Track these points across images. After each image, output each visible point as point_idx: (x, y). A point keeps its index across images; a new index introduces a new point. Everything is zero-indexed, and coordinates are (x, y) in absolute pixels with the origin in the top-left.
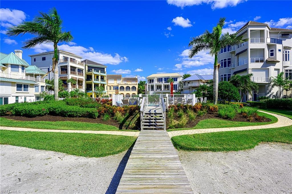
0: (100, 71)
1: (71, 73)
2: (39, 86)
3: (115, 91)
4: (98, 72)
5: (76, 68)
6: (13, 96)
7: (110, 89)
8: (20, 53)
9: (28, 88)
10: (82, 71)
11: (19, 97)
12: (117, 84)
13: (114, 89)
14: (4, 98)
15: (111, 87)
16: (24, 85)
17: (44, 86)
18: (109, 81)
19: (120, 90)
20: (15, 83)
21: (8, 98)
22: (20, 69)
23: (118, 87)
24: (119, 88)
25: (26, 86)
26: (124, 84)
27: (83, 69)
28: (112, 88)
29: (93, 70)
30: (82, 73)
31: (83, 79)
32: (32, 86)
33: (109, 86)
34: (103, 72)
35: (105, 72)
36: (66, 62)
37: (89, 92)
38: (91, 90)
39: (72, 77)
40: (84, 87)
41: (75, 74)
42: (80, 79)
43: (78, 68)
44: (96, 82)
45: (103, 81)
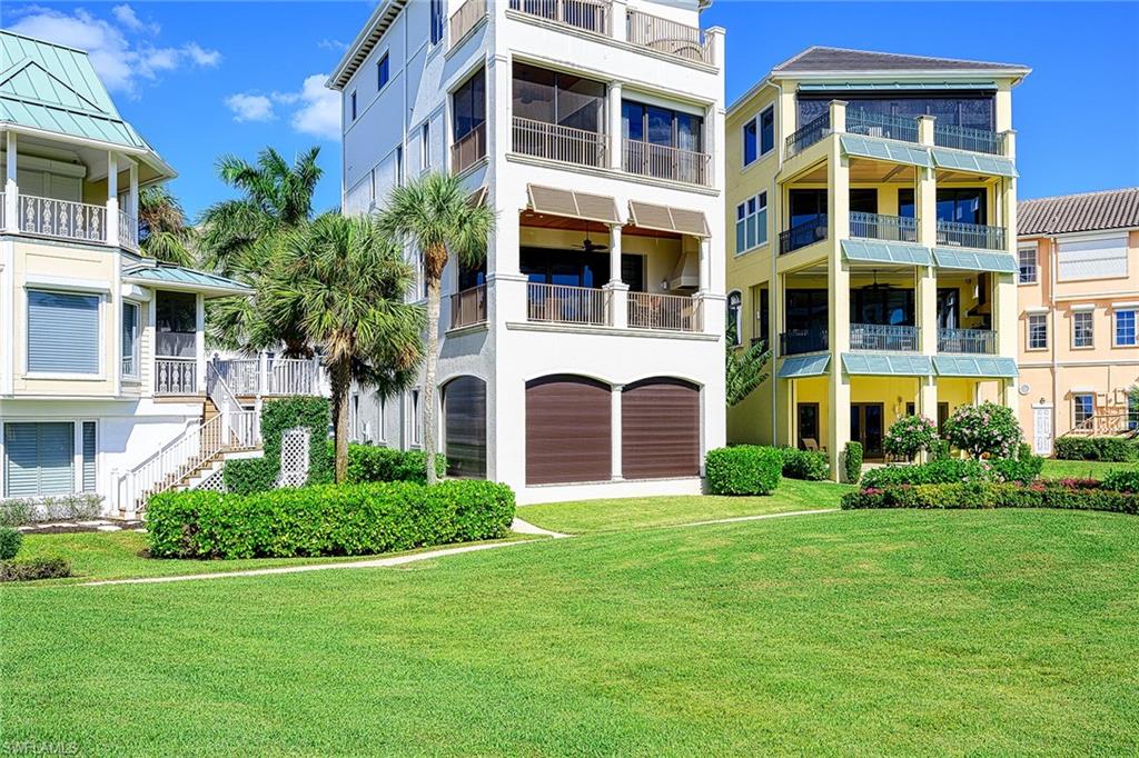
0: (927, 127)
1: (525, 142)
4: (913, 136)
5: (600, 87)
7: (1084, 337)
10: (695, 124)
15: (1089, 315)
18: (1062, 256)
27: (706, 107)
28: (1103, 326)
29: (839, 116)
30: (699, 147)
31: (700, 216)
33: (1063, 304)
34: (976, 136)
35: (1000, 129)
36: (480, 26)
37: (799, 374)
38: (826, 347)
39: (535, 190)
40: (713, 315)
41: (591, 157)
42: (661, 211)
43: (625, 88)
44: (885, 251)
45: (969, 242)
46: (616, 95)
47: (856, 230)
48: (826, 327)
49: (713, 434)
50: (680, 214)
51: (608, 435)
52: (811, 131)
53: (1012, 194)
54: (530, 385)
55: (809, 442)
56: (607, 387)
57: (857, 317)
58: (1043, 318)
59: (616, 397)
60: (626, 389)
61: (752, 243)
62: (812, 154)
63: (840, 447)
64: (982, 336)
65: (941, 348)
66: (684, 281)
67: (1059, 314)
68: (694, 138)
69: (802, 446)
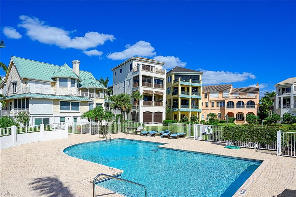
0: (191, 80)
1: (143, 85)
2: (94, 103)
3: (219, 108)
4: (189, 82)
5: (152, 77)
6: (55, 117)
7: (213, 106)
8: (76, 64)
9: (79, 106)
10: (162, 81)
11: (65, 118)
12: (222, 99)
13: (218, 106)
14: (43, 119)
15: (214, 102)
16: (72, 102)
17: (103, 104)
18: (211, 94)
19: (227, 107)
20: (59, 100)
21: (49, 119)
22: (69, 83)
23: (224, 103)
24: (226, 104)
25: (76, 104)
26: (235, 98)
27: (164, 79)
28: (216, 104)
29: (180, 79)
30: (163, 84)
31: (163, 92)
32: (85, 103)
34: (197, 81)
35: (200, 80)
36: (138, 71)
37: (174, 111)
38: (178, 108)
39: (144, 90)
40: (164, 104)
41: (150, 86)
42: (158, 92)
43: (154, 77)
44: (185, 96)
45: (196, 95)
46: (153, 78)
47: (182, 93)
48: (178, 105)
49: (164, 118)
50: (160, 92)
51: (152, 118)
52: (176, 80)
53: (201, 88)
54: (144, 113)
55: (176, 119)
56: (152, 113)
57: (181, 104)
58: (208, 103)
59: (153, 114)
60: (154, 113)
61: (168, 93)
62: (176, 84)
63: (179, 120)
64: (197, 106)
65: (192, 108)
66: (161, 100)
67: (210, 102)
68: (162, 83)
69: (175, 120)
